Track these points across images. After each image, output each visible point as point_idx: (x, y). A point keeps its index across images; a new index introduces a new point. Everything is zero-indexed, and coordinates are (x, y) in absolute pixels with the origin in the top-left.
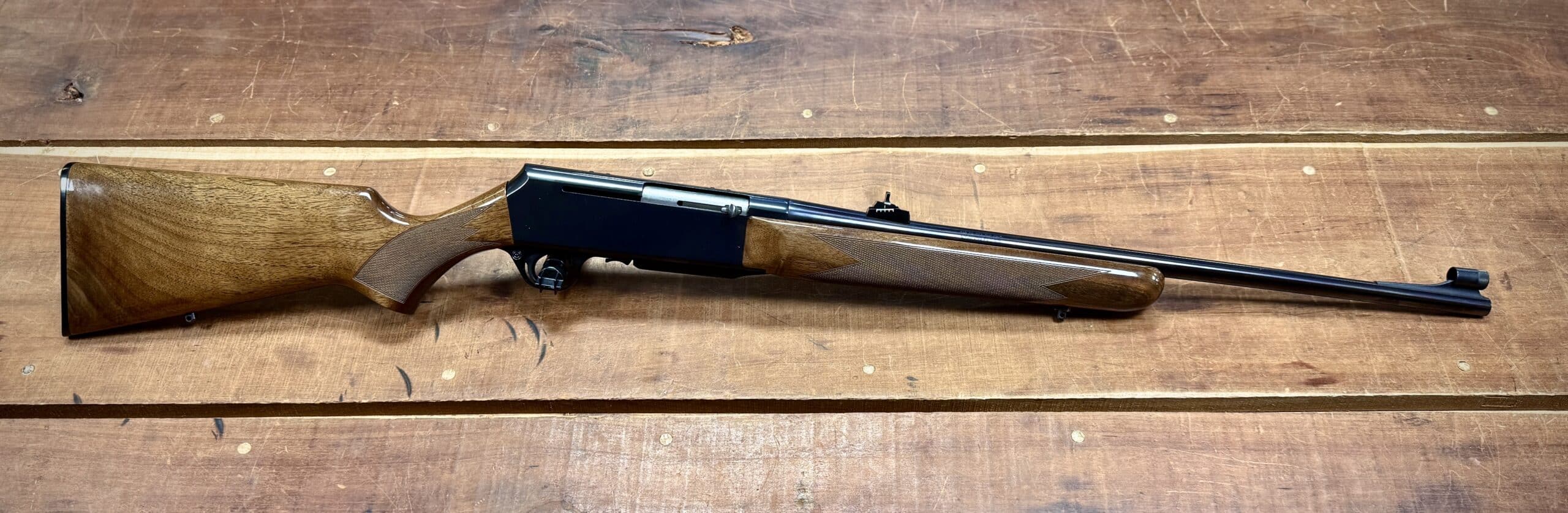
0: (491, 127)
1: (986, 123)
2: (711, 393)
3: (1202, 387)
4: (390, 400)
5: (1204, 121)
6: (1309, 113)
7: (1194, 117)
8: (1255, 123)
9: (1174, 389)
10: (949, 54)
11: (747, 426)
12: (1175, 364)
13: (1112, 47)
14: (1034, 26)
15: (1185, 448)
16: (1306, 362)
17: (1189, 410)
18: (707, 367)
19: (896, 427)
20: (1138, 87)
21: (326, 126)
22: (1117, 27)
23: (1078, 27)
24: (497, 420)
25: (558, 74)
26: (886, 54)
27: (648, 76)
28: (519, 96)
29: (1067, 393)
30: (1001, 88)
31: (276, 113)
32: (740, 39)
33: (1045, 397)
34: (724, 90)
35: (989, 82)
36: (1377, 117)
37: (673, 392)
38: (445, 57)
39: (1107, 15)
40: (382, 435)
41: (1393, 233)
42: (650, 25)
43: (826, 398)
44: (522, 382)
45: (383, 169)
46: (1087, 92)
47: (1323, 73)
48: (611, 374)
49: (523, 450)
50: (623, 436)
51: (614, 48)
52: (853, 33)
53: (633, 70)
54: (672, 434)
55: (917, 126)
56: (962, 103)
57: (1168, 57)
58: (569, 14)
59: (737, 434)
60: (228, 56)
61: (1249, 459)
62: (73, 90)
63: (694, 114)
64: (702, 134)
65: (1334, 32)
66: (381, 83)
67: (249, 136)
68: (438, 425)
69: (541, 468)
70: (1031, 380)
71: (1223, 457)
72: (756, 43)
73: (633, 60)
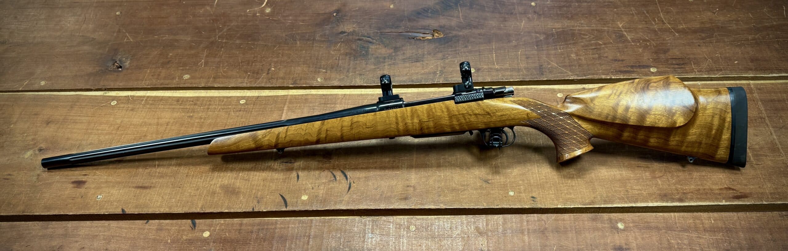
0: (319, 80)
1: (562, 73)
2: (434, 205)
3: (681, 200)
4: (277, 210)
5: (670, 71)
6: (721, 67)
7: (665, 69)
8: (695, 72)
9: (667, 202)
10: (541, 40)
11: (452, 222)
12: (667, 189)
13: (622, 36)
14: (582, 27)
15: (675, 231)
16: (732, 187)
17: (675, 212)
18: (431, 193)
19: (528, 221)
20: (636, 55)
21: (240, 80)
22: (623, 27)
23: (603, 27)
24: (328, 219)
25: (350, 54)
26: (509, 41)
27: (394, 54)
28: (332, 65)
29: (614, 204)
30: (569, 56)
31: (215, 75)
32: (437, 36)
33: (602, 206)
34: (431, 60)
35: (562, 54)
36: (756, 68)
37: (415, 205)
38: (296, 47)
39: (618, 21)
40: (273, 227)
41: (769, 124)
42: (393, 30)
43: (491, 207)
44: (341, 201)
45: (268, 100)
46: (611, 58)
47: (727, 48)
48: (384, 196)
49: (343, 234)
50: (391, 227)
51: (377, 41)
52: (492, 32)
53: (386, 51)
54: (415, 225)
55: (527, 75)
56: (549, 64)
57: (650, 41)
58: (354, 26)
59: (447, 226)
60: (191, 48)
61: (707, 236)
62: (117, 64)
63: (416, 71)
64: (421, 81)
65: (730, 28)
66: (265, 60)
67: (203, 85)
68: (300, 222)
69: (352, 243)
70: (595, 198)
71: (694, 235)
72: (445, 37)
73: (385, 47)
